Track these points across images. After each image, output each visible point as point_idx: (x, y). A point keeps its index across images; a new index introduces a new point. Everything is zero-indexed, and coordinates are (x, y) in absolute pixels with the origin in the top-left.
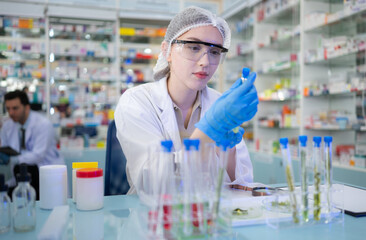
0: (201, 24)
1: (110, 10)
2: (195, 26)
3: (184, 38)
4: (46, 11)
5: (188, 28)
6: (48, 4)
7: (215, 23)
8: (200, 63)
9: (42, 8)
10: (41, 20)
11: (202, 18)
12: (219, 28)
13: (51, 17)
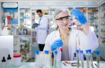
0: (61, 13)
1: (66, 6)
2: (59, 14)
3: (58, 18)
4: (49, 8)
5: (58, 15)
6: (49, 6)
7: (64, 11)
8: (64, 23)
9: (48, 7)
10: (48, 10)
11: (60, 11)
12: (66, 12)
13: (51, 9)
